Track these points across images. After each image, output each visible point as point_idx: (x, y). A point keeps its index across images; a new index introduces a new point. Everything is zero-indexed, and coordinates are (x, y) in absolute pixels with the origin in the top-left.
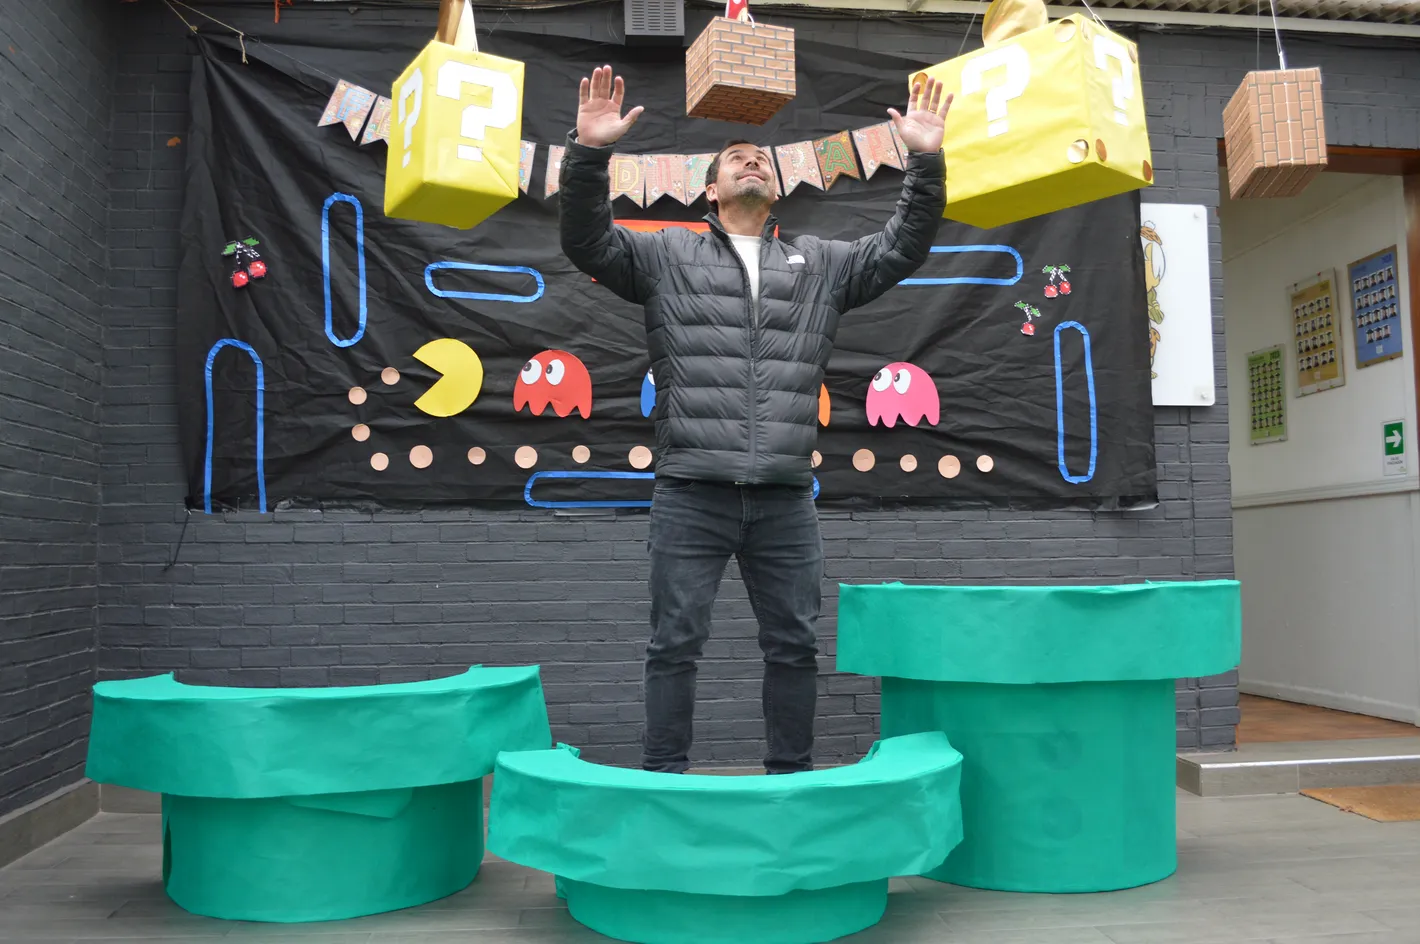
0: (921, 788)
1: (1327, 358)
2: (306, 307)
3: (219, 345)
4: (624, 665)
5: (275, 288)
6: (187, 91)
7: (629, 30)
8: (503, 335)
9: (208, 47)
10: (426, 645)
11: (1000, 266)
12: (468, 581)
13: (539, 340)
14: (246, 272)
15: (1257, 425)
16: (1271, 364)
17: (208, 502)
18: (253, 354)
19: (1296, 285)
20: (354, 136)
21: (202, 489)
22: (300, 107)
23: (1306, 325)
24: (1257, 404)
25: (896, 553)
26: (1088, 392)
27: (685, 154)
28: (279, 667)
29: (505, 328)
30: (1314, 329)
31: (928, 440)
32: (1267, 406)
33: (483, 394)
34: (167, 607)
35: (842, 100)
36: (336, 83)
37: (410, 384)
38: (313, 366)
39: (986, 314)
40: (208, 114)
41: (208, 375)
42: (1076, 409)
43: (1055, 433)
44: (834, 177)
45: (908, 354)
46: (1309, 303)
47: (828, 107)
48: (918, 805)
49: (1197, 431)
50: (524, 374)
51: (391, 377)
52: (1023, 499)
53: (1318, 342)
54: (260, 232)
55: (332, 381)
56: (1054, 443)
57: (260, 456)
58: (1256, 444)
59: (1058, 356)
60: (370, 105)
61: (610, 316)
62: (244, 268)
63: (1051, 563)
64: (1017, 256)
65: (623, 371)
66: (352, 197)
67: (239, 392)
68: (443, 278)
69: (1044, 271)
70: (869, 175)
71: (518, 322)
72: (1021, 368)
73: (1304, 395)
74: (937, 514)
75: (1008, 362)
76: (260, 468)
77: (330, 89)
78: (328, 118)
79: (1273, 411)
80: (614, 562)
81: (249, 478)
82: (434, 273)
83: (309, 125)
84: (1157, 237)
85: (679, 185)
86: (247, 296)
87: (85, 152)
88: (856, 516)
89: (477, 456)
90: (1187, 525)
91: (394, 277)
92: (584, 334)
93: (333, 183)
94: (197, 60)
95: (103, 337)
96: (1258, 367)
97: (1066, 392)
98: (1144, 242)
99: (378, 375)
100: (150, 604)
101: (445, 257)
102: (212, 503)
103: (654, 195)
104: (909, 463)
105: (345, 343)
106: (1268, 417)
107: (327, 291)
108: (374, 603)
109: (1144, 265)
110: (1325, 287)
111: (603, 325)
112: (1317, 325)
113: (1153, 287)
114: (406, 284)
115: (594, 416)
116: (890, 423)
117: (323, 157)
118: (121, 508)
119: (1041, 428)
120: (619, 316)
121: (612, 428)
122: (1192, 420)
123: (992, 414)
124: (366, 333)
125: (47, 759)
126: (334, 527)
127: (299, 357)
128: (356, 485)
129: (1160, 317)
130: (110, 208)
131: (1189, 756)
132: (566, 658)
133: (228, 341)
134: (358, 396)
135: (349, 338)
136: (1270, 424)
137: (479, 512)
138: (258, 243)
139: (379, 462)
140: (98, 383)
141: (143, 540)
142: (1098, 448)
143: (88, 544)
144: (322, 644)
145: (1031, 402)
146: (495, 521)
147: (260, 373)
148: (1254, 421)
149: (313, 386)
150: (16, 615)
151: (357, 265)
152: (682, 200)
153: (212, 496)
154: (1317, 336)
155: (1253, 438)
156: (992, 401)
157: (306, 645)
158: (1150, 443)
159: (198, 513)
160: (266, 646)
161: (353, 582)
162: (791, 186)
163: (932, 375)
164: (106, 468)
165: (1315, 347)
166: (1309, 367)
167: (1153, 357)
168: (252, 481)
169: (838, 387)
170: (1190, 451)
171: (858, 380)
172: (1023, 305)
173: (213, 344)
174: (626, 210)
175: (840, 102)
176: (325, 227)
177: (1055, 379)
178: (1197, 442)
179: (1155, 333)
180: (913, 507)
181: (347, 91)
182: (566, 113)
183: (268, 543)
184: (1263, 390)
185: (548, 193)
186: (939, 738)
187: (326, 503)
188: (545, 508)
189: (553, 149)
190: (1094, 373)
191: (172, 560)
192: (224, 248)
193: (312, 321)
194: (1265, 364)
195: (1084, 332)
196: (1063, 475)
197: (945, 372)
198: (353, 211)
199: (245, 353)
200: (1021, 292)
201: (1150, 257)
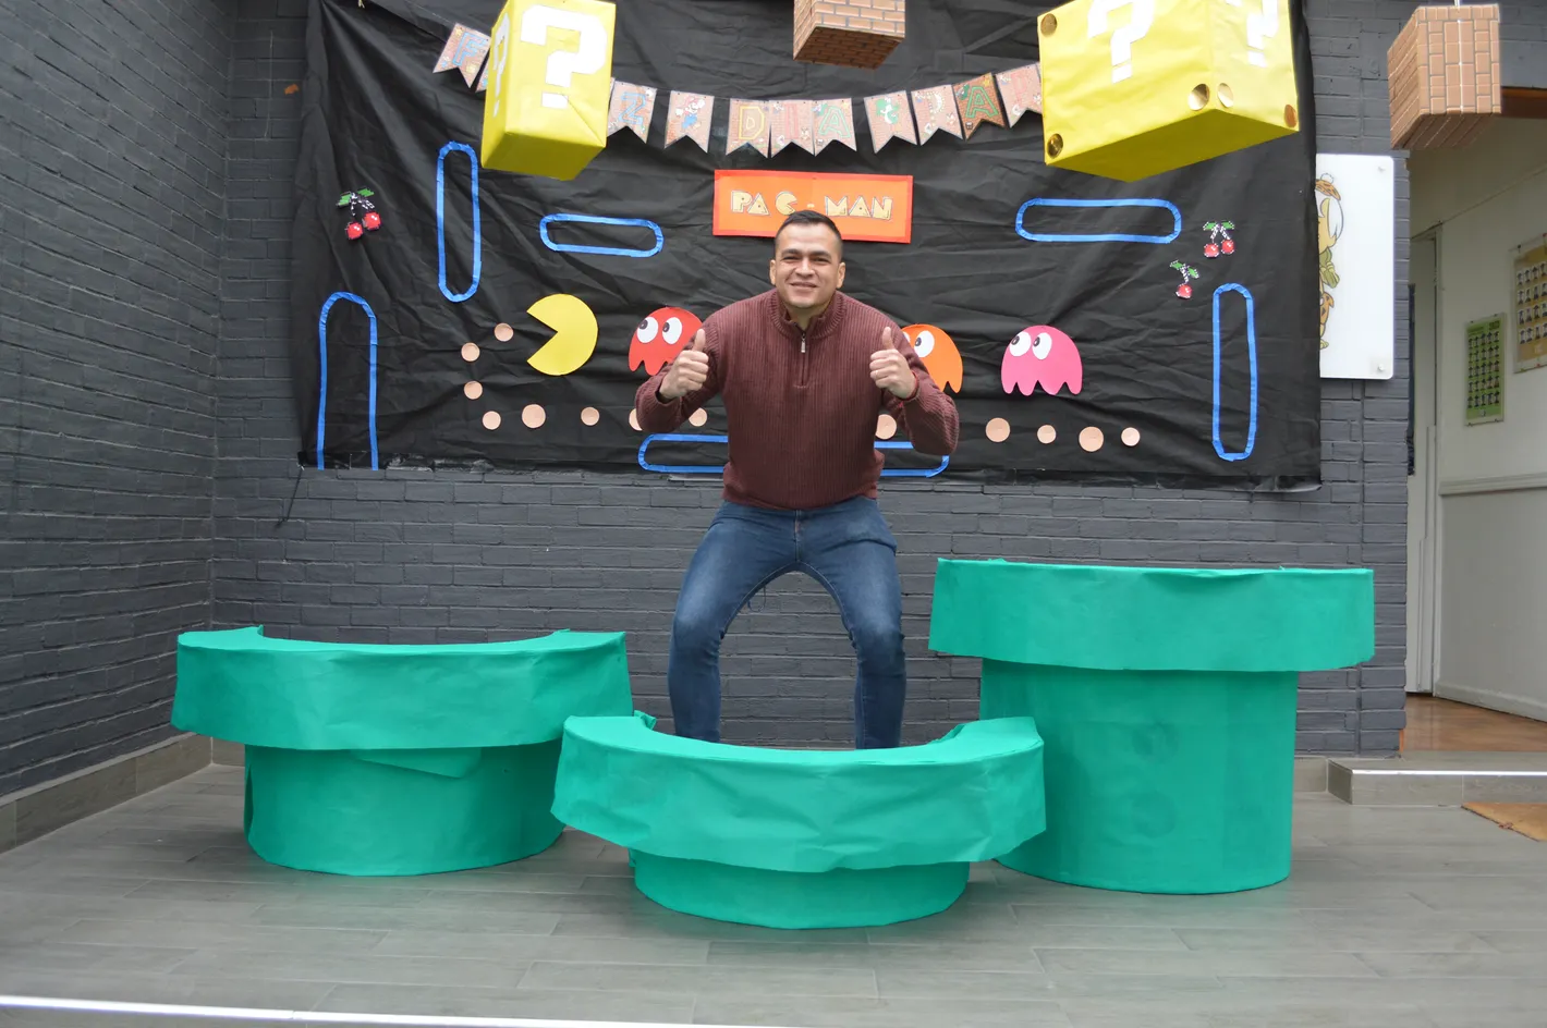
0: (983, 773)
2: (419, 259)
3: (334, 298)
4: (737, 638)
5: (389, 240)
6: (303, 35)
8: (619, 291)
10: (534, 610)
11: (1156, 222)
12: (578, 546)
13: (657, 297)
14: (360, 223)
15: (1473, 403)
16: (1490, 335)
17: (321, 459)
18: (367, 307)
19: (1519, 247)
20: (469, 83)
21: (315, 445)
22: (416, 52)
23: (1528, 291)
24: (1474, 380)
25: (1030, 530)
26: (1249, 360)
27: (814, 99)
28: (387, 627)
29: (621, 283)
30: (1536, 297)
31: (1069, 410)
32: (1484, 381)
33: (597, 352)
34: (280, 562)
35: (988, 39)
36: (453, 26)
37: (525, 342)
38: (425, 320)
39: (1140, 273)
40: (325, 61)
41: (323, 328)
42: (1235, 380)
43: (1211, 406)
44: (976, 125)
45: (1052, 315)
46: (1533, 267)
47: (973, 47)
48: (979, 790)
49: (1372, 407)
50: (639, 330)
51: (504, 333)
52: (1172, 477)
53: (1541, 311)
54: (374, 183)
55: (446, 337)
56: (1208, 416)
57: (372, 412)
58: (1471, 425)
59: (1216, 321)
60: (487, 49)
61: (731, 272)
62: (358, 220)
63: (1201, 546)
64: (1175, 211)
66: (468, 146)
67: (351, 346)
68: (558, 231)
69: (1205, 228)
70: (1012, 121)
71: (635, 278)
72: (1175, 334)
73: (1523, 371)
74: (1078, 490)
75: (1161, 326)
76: (372, 424)
77: (447, 33)
78: (444, 63)
79: (1490, 388)
81: (361, 434)
82: (549, 226)
83: (426, 71)
84: (1335, 191)
85: (807, 133)
86: (362, 247)
87: (199, 100)
88: (988, 489)
89: (590, 417)
90: (1356, 509)
91: (508, 229)
92: (701, 290)
93: (448, 131)
94: (313, 4)
95: (219, 288)
96: (1477, 339)
97: (1227, 362)
98: (1320, 196)
99: (491, 332)
100: (264, 559)
101: (562, 210)
102: (325, 459)
103: (780, 144)
104: (1047, 434)
105: (459, 298)
106: (1485, 397)
107: (441, 244)
108: (484, 565)
109: (1317, 223)
111: (724, 282)
113: (1328, 248)
114: (520, 237)
116: (1027, 390)
117: (438, 105)
118: (237, 462)
119: (1196, 401)
120: (742, 272)
122: (1367, 395)
123: (1142, 384)
124: (479, 287)
125: (156, 708)
126: (445, 486)
127: (414, 313)
128: (469, 444)
129: (1334, 281)
130: (228, 158)
131: (1343, 761)
133: (341, 295)
134: (471, 353)
135: (462, 292)
136: (1486, 401)
137: (591, 474)
138: (372, 193)
139: (492, 420)
140: (215, 336)
141: (257, 495)
142: (1258, 422)
143: (203, 497)
144: (431, 605)
145: (1184, 371)
146: (607, 483)
147: (373, 327)
148: (1470, 399)
149: (425, 341)
150: (122, 565)
151: (472, 217)
152: (810, 149)
153: (325, 452)
154: (1540, 304)
155: (1468, 417)
156: (1142, 368)
157: (415, 605)
158: (1316, 419)
159: (311, 469)
160: (375, 605)
161: (463, 542)
162: (927, 133)
163: (1074, 340)
164: (223, 422)
165: (1537, 317)
166: (1530, 340)
167: (1324, 324)
168: (363, 437)
169: (974, 351)
170: (1363, 429)
171: (994, 343)
172: (1180, 265)
173: (328, 297)
174: (750, 160)
175: (985, 43)
176: (440, 177)
177: (1212, 346)
178: (1372, 419)
179: (1328, 298)
180: (1050, 481)
181: (463, 35)
182: (691, 56)
183: (380, 501)
184: (1480, 364)
185: (669, 141)
186: (1026, 724)
187: (438, 462)
188: (659, 472)
189: (674, 94)
190: (1257, 343)
191: (285, 515)
192: (339, 199)
193: (426, 275)
194: (1484, 335)
195: (1247, 295)
196: (1218, 451)
197: (1090, 337)
198: (467, 161)
199: (360, 307)
200: (1177, 251)
201: (1325, 213)
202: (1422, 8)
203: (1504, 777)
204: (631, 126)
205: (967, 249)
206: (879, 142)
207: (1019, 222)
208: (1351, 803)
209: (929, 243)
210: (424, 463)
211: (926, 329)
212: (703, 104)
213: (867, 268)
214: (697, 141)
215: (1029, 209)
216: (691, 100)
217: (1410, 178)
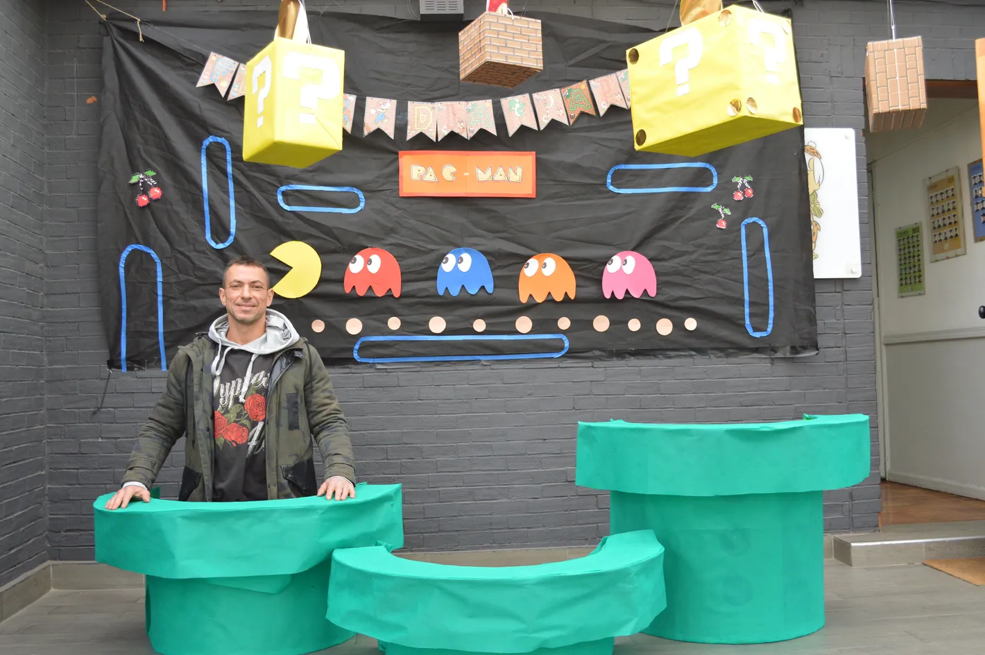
0: (630, 574)
1: (953, 234)
2: (191, 220)
3: (129, 249)
5: (169, 207)
6: (100, 62)
7: (423, 11)
8: (335, 237)
9: (114, 29)
11: (701, 177)
13: (361, 241)
14: (147, 195)
15: (904, 282)
16: (913, 237)
17: (124, 364)
18: (154, 255)
19: (930, 178)
20: (223, 94)
21: (120, 354)
22: (183, 73)
23: (938, 208)
24: (903, 267)
25: (626, 391)
26: (767, 270)
27: (466, 101)
29: (336, 232)
30: (943, 212)
31: (649, 307)
32: (910, 268)
33: (322, 281)
34: (97, 440)
35: (582, 57)
36: (209, 54)
38: (197, 263)
39: (692, 213)
40: (116, 80)
41: (122, 271)
42: (758, 283)
43: (743, 300)
44: (577, 115)
45: (633, 244)
46: (940, 192)
48: (628, 586)
49: (849, 296)
50: (351, 266)
52: (720, 349)
54: (159, 169)
55: (212, 273)
56: (742, 308)
57: (161, 329)
58: (902, 297)
59: (744, 243)
60: (234, 70)
62: (145, 192)
63: (741, 396)
64: (713, 170)
65: (423, 262)
66: (223, 139)
67: (144, 283)
69: (733, 181)
70: (602, 113)
71: (345, 228)
72: (717, 253)
73: (937, 261)
74: (656, 361)
75: (708, 249)
76: (161, 338)
77: (205, 59)
78: (204, 80)
80: (420, 401)
81: (153, 345)
82: (284, 193)
83: (190, 86)
84: (817, 153)
85: (462, 124)
86: (148, 212)
87: (27, 111)
88: (597, 364)
89: (318, 327)
90: (842, 366)
91: (255, 197)
92: (394, 235)
93: (208, 129)
94: (107, 40)
95: (44, 245)
96: (904, 239)
97: (750, 270)
98: (808, 157)
100: (84, 438)
101: (292, 182)
102: (127, 364)
103: (444, 132)
104: (634, 325)
105: (221, 246)
106: (911, 277)
107: (206, 208)
109: (807, 174)
110: (951, 180)
111: (409, 229)
112: (946, 209)
113: (815, 191)
114: (264, 202)
115: (402, 296)
116: (620, 296)
117: (200, 110)
118: (61, 369)
119: (733, 298)
120: (420, 221)
121: (417, 303)
122: (845, 288)
123: (696, 288)
124: (235, 238)
125: (13, 553)
127: (188, 257)
129: (820, 213)
130: (46, 150)
131: (843, 536)
132: (386, 472)
133: (135, 246)
135: (223, 242)
136: (913, 281)
138: (155, 174)
140: (42, 279)
141: (78, 392)
142: (774, 310)
143: (39, 396)
145: (723, 278)
147: (159, 269)
148: (901, 279)
149: (197, 278)
151: (228, 188)
152: (464, 135)
153: (127, 359)
154: (946, 217)
155: (900, 291)
156: (695, 278)
158: (812, 307)
159: (117, 372)
160: (169, 467)
162: (544, 123)
163: (650, 260)
164: (50, 340)
165: (945, 225)
166: (941, 240)
167: (815, 243)
168: (155, 347)
169: (583, 270)
170: (843, 311)
171: (596, 264)
172: (718, 206)
173: (124, 249)
174: (422, 143)
175: (581, 59)
176: (204, 161)
177: (742, 260)
178: (849, 305)
179: (816, 225)
180: (638, 357)
181: (217, 60)
182: (379, 72)
184: (907, 256)
185: (366, 133)
188: (369, 363)
189: (369, 100)
190: (771, 256)
191: (99, 405)
192: (130, 178)
193: (197, 230)
194: (909, 237)
195: (763, 225)
196: (749, 331)
197: (660, 257)
198: (224, 149)
199: (149, 254)
200: (716, 197)
201: (812, 168)
202: (872, 43)
203: (949, 542)
205: (574, 201)
206: (512, 129)
207: (609, 181)
208: (851, 565)
209: (551, 197)
211: (549, 256)
212: (390, 105)
213: (508, 216)
214: (386, 132)
215: (615, 172)
216: (381, 103)
217: (866, 142)
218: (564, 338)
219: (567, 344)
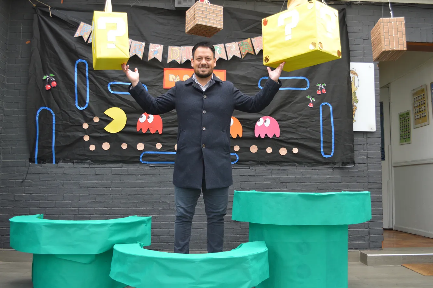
0: (248, 259)
1: (424, 115)
2: (69, 96)
3: (41, 109)
5: (59, 90)
6: (32, 25)
7: (176, 5)
8: (133, 106)
9: (39, 11)
10: (106, 209)
11: (302, 84)
12: (121, 188)
15: (402, 138)
16: (406, 117)
17: (36, 161)
18: (52, 112)
19: (414, 90)
20: (86, 40)
21: (35, 156)
22: (68, 31)
23: (417, 103)
24: (402, 131)
25: (264, 180)
26: (331, 127)
28: (58, 215)
29: (134, 104)
30: (420, 105)
31: (276, 142)
32: (405, 131)
33: (127, 125)
34: (22, 194)
36: (80, 23)
37: (103, 123)
38: (71, 116)
39: (297, 100)
40: (39, 34)
41: (37, 118)
42: (327, 132)
43: (320, 140)
44: (245, 54)
45: (269, 113)
46: (418, 96)
47: (244, 30)
48: (247, 265)
49: (369, 140)
50: (140, 119)
51: (96, 120)
52: (309, 163)
53: (421, 110)
54: (55, 72)
55: (78, 121)
56: (319, 144)
57: (53, 145)
58: (401, 144)
59: (321, 114)
60: (91, 30)
62: (49, 84)
63: (318, 184)
64: (307, 80)
65: (173, 118)
66: (85, 61)
67: (47, 124)
68: (113, 87)
69: (317, 85)
70: (257, 53)
72: (308, 118)
73: (416, 128)
74: (279, 167)
75: (304, 116)
76: (53, 149)
77: (78, 25)
78: (77, 34)
80: (169, 182)
82: (111, 86)
83: (71, 37)
86: (50, 92)
88: (251, 168)
89: (124, 146)
90: (366, 172)
91: (98, 87)
93: (79, 56)
94: (35, 16)
95: (4, 106)
96: (402, 118)
97: (324, 127)
98: (352, 75)
99: (92, 119)
100: (17, 193)
101: (115, 80)
102: (38, 161)
103: (184, 60)
104: (269, 150)
105: (82, 109)
106: (405, 136)
107: (76, 91)
108: (90, 194)
110: (423, 90)
112: (421, 104)
113: (355, 91)
114: (102, 89)
115: (163, 133)
116: (263, 136)
117: (75, 47)
118: (8, 162)
119: (316, 139)
121: (169, 137)
122: (368, 136)
123: (299, 134)
124: (88, 105)
126: (77, 169)
127: (67, 114)
128: (85, 155)
129: (357, 101)
130: (7, 64)
131: (364, 252)
132: (152, 214)
133: (44, 108)
134: (86, 126)
135: (83, 107)
136: (406, 137)
137: (124, 164)
138: (54, 75)
139: (92, 148)
141: (15, 172)
142: (335, 145)
144: (72, 208)
145: (311, 130)
146: (130, 168)
147: (54, 118)
148: (401, 136)
149: (71, 122)
151: (86, 83)
153: (38, 158)
154: (421, 107)
155: (400, 142)
156: (298, 129)
157: (67, 208)
158: (352, 144)
159: (33, 164)
160: (54, 208)
161: (83, 187)
162: (230, 57)
163: (277, 120)
164: (4, 148)
165: (420, 111)
166: (418, 118)
167: (354, 115)
168: (51, 153)
169: (245, 124)
170: (367, 147)
171: (252, 122)
172: (310, 97)
173: (39, 108)
174: (174, 65)
175: (248, 29)
176: (76, 70)
177: (320, 122)
178: (370, 144)
179: (355, 107)
180: (270, 165)
181: (84, 25)
182: (156, 33)
183: (56, 174)
184: (404, 126)
185: (149, 59)
186: (263, 243)
187: (75, 161)
188: (146, 164)
189: (151, 44)
190: (334, 121)
191: (24, 179)
192: (43, 77)
193: (71, 101)
194: (404, 117)
195: (330, 106)
196: (322, 155)
197: (282, 119)
198: (85, 66)
199: (49, 112)
200: (308, 93)
201: (354, 81)
202: (381, 19)
203: (415, 255)
204: (137, 54)
207: (259, 84)
210: (70, 162)
212: (160, 47)
214: (158, 59)
215: (262, 80)
216: (156, 46)
217: (379, 70)
218: (237, 155)
219: (238, 158)
